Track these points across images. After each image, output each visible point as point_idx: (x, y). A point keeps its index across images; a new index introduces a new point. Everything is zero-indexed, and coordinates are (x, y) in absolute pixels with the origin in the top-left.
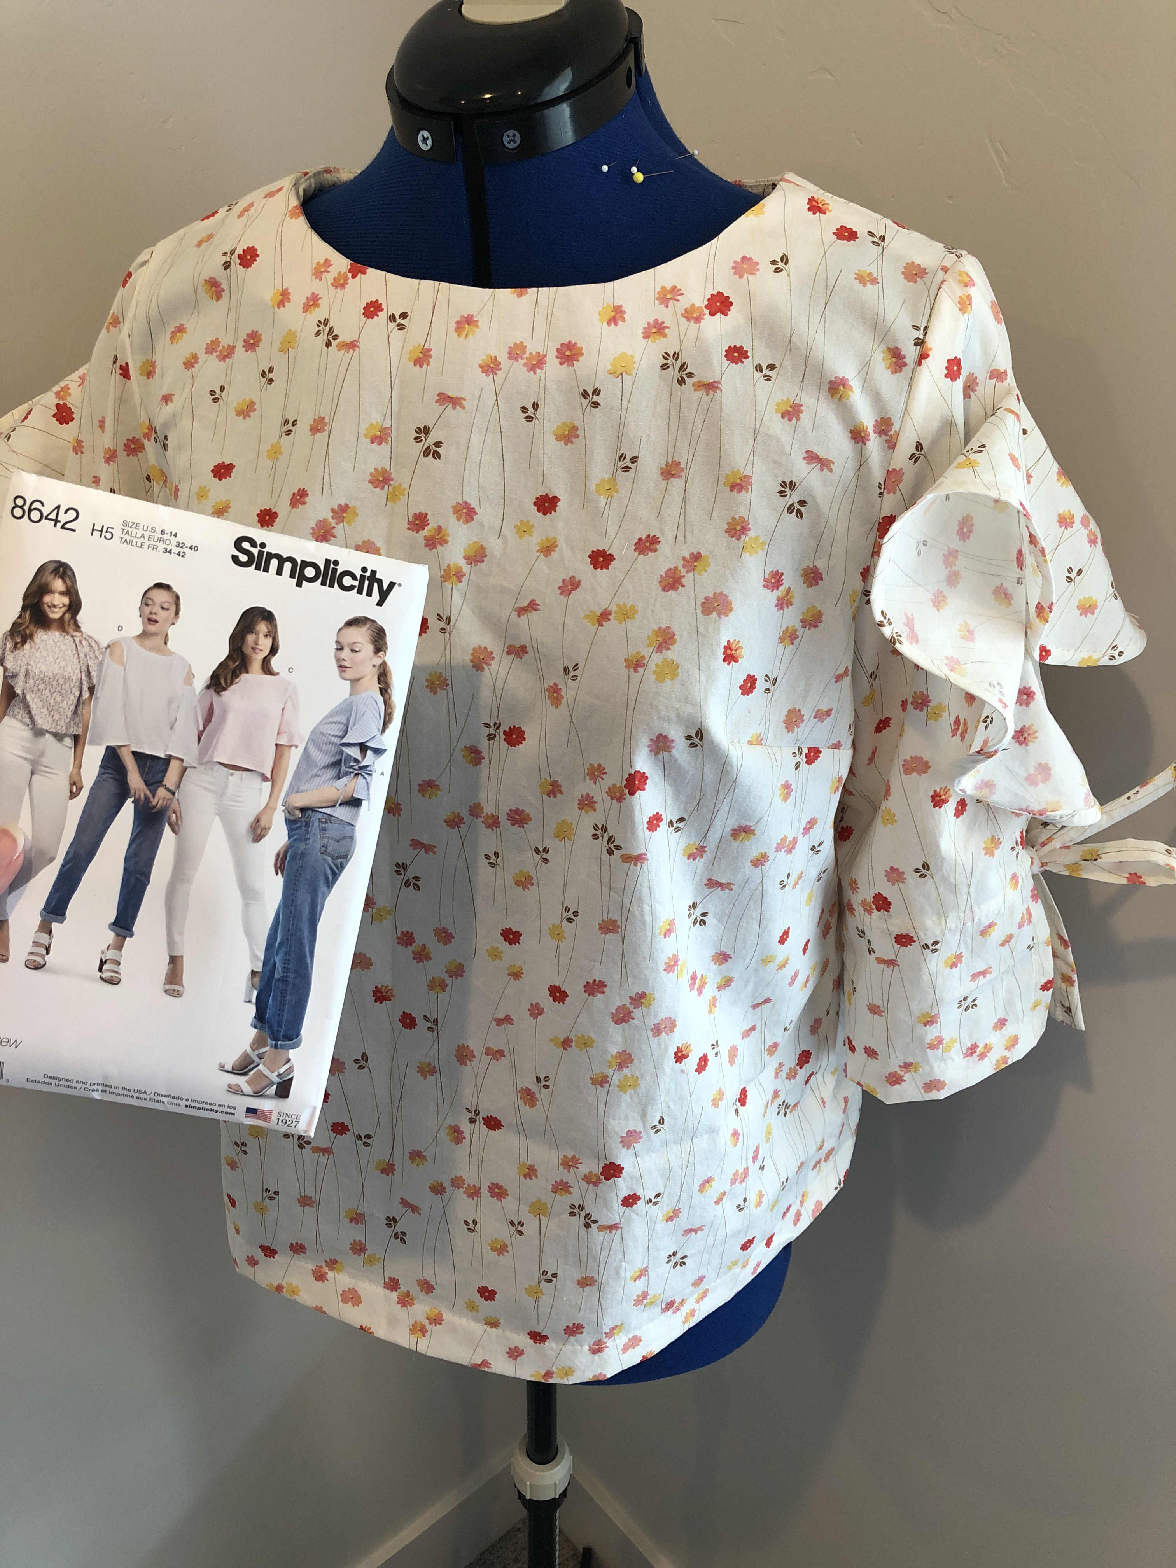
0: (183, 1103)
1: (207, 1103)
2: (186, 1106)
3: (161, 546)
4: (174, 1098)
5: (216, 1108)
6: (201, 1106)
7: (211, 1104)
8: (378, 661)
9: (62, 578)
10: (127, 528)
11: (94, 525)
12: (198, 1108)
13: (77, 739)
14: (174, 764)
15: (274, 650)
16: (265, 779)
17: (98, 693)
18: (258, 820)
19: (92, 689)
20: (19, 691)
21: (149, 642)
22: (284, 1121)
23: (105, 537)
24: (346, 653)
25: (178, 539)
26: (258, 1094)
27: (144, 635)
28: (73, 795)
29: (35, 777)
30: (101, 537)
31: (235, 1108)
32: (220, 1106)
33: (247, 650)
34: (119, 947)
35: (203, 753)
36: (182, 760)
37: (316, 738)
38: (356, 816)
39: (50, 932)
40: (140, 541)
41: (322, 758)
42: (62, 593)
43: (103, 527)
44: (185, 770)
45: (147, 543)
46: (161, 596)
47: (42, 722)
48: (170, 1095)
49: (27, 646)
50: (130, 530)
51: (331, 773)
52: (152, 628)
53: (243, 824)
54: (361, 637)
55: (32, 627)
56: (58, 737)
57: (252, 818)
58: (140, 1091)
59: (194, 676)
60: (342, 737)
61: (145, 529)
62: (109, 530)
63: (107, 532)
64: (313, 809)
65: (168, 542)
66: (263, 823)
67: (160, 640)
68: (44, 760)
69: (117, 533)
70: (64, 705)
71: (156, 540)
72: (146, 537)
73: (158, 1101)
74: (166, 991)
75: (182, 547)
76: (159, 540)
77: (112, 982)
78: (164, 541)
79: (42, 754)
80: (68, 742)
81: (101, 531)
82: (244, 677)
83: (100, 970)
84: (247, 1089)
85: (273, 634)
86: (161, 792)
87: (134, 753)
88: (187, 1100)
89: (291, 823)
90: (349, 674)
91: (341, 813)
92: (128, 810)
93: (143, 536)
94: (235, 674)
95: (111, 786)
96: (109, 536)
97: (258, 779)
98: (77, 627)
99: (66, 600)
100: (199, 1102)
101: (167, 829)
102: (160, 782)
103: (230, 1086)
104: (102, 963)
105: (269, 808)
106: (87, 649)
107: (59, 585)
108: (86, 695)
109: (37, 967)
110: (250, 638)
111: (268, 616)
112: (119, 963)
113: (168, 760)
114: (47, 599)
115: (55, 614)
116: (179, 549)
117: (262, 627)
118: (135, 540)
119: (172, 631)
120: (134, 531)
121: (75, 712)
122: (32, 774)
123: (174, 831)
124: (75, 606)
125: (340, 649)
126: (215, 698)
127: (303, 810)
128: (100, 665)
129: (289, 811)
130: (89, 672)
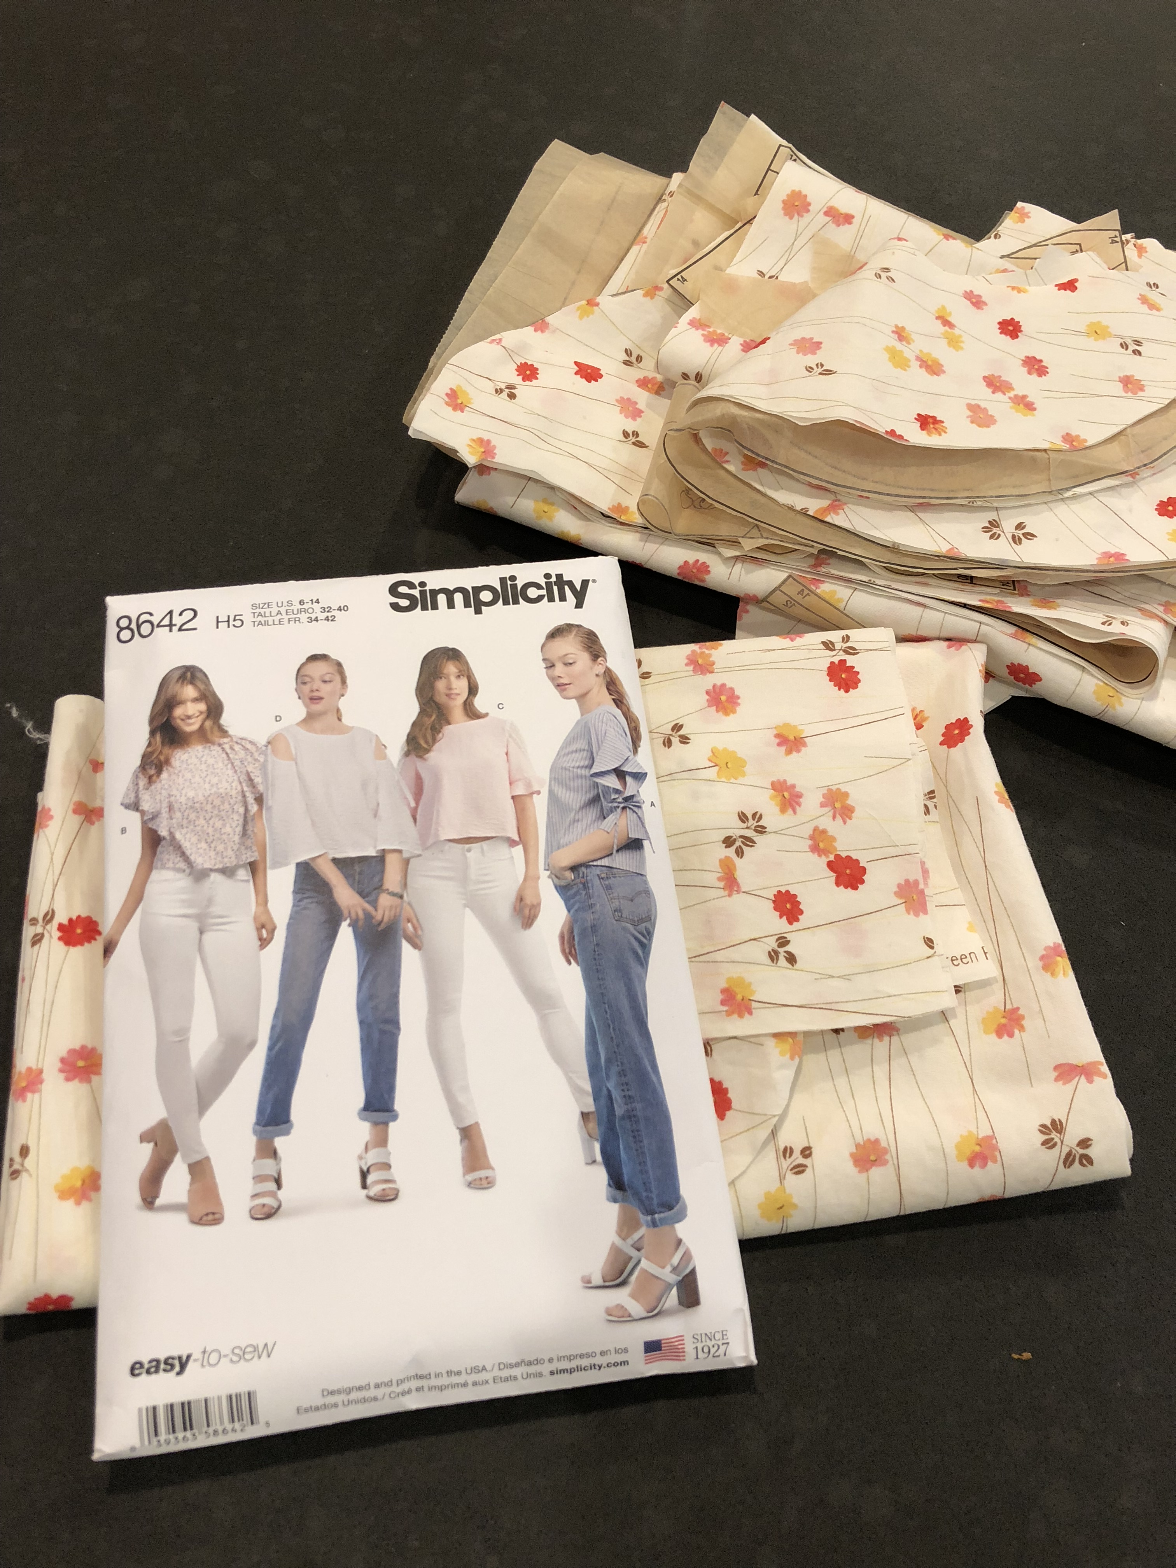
0: (546, 1368)
1: (581, 1356)
2: (552, 1373)
3: (304, 617)
4: (530, 1363)
5: (598, 1360)
6: (573, 1364)
7: (588, 1355)
8: (600, 670)
9: (192, 682)
10: (258, 611)
11: (218, 617)
12: (571, 1371)
13: (253, 868)
14: (391, 859)
15: (473, 690)
16: (512, 843)
17: (269, 801)
18: (520, 899)
19: (259, 800)
20: (163, 833)
21: (318, 725)
22: (706, 1350)
23: (234, 626)
24: (559, 669)
25: (321, 605)
26: (654, 1313)
27: (310, 718)
28: (264, 943)
29: (208, 937)
30: (229, 626)
31: (626, 1350)
32: (602, 1353)
33: (441, 699)
34: (381, 1141)
35: (424, 836)
36: (400, 851)
37: (558, 775)
38: (642, 862)
39: (274, 1154)
40: (277, 619)
41: (575, 799)
42: (195, 700)
43: (229, 617)
44: (407, 862)
45: (286, 618)
46: (319, 669)
47: (202, 859)
48: (523, 1361)
49: (164, 775)
50: (262, 611)
51: (592, 813)
52: (317, 707)
53: (504, 909)
54: (569, 646)
55: (166, 750)
56: (228, 872)
57: (512, 896)
58: (476, 1370)
59: (385, 747)
60: (590, 766)
61: (280, 605)
62: (237, 618)
63: (235, 620)
64: (586, 865)
65: (310, 611)
66: (529, 900)
67: (331, 718)
68: (215, 910)
69: (248, 618)
70: (228, 829)
71: (295, 612)
72: (284, 613)
73: (507, 1379)
74: (470, 1185)
75: (328, 612)
76: (300, 611)
77: (387, 1198)
78: (306, 611)
79: (210, 902)
80: (243, 874)
81: (228, 621)
82: (447, 730)
83: (364, 1186)
84: (636, 1308)
85: (466, 673)
86: (385, 900)
87: (335, 861)
88: (551, 1360)
89: (563, 890)
90: (572, 691)
91: (622, 861)
92: (345, 936)
93: (279, 613)
94: (436, 730)
95: (315, 913)
96: (238, 623)
97: (503, 849)
98: (224, 733)
99: (202, 706)
100: (570, 1358)
101: (406, 947)
102: (379, 888)
103: (609, 1312)
104: (364, 1175)
105: (530, 878)
106: (242, 754)
107: (190, 692)
108: (254, 808)
109: (269, 1214)
110: (440, 685)
111: (454, 655)
112: (387, 1166)
113: (381, 859)
114: (178, 712)
115: (192, 727)
116: (326, 614)
117: (451, 668)
118: (270, 620)
119: (343, 704)
120: (267, 611)
121: (244, 834)
122: (201, 932)
123: (415, 946)
124: (215, 709)
125: (551, 666)
126: (419, 763)
127: (574, 868)
128: (264, 768)
129: (556, 875)
130: (250, 780)
